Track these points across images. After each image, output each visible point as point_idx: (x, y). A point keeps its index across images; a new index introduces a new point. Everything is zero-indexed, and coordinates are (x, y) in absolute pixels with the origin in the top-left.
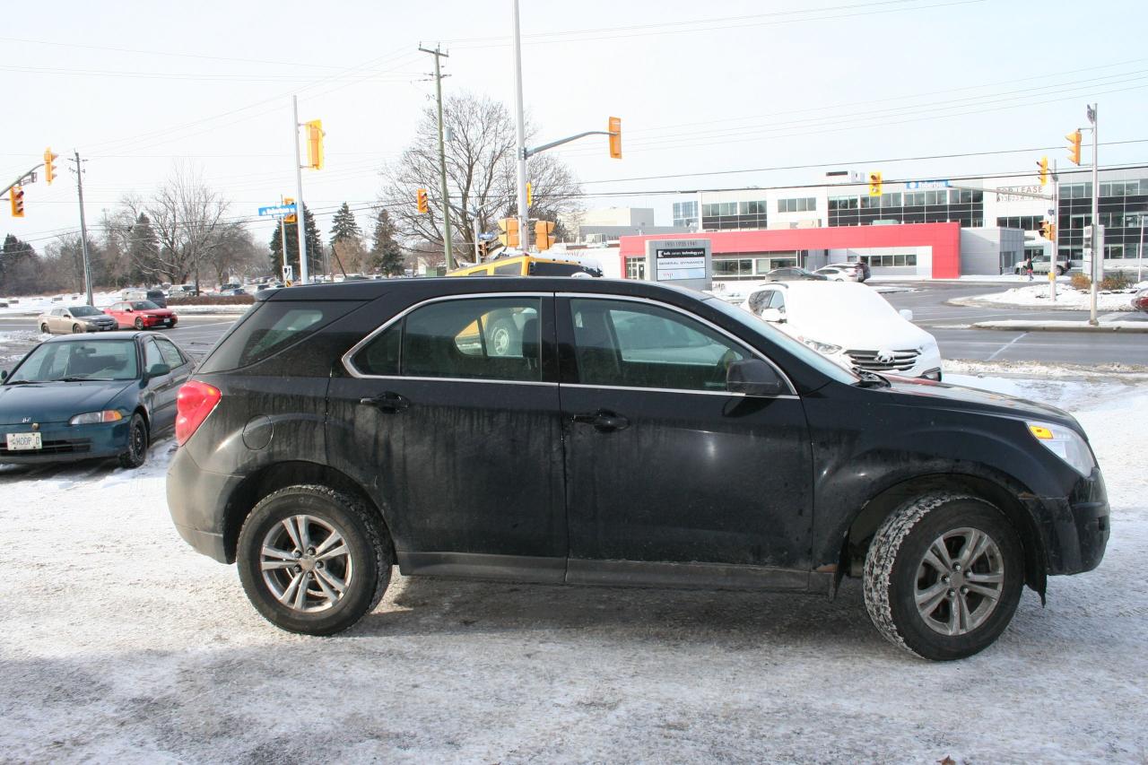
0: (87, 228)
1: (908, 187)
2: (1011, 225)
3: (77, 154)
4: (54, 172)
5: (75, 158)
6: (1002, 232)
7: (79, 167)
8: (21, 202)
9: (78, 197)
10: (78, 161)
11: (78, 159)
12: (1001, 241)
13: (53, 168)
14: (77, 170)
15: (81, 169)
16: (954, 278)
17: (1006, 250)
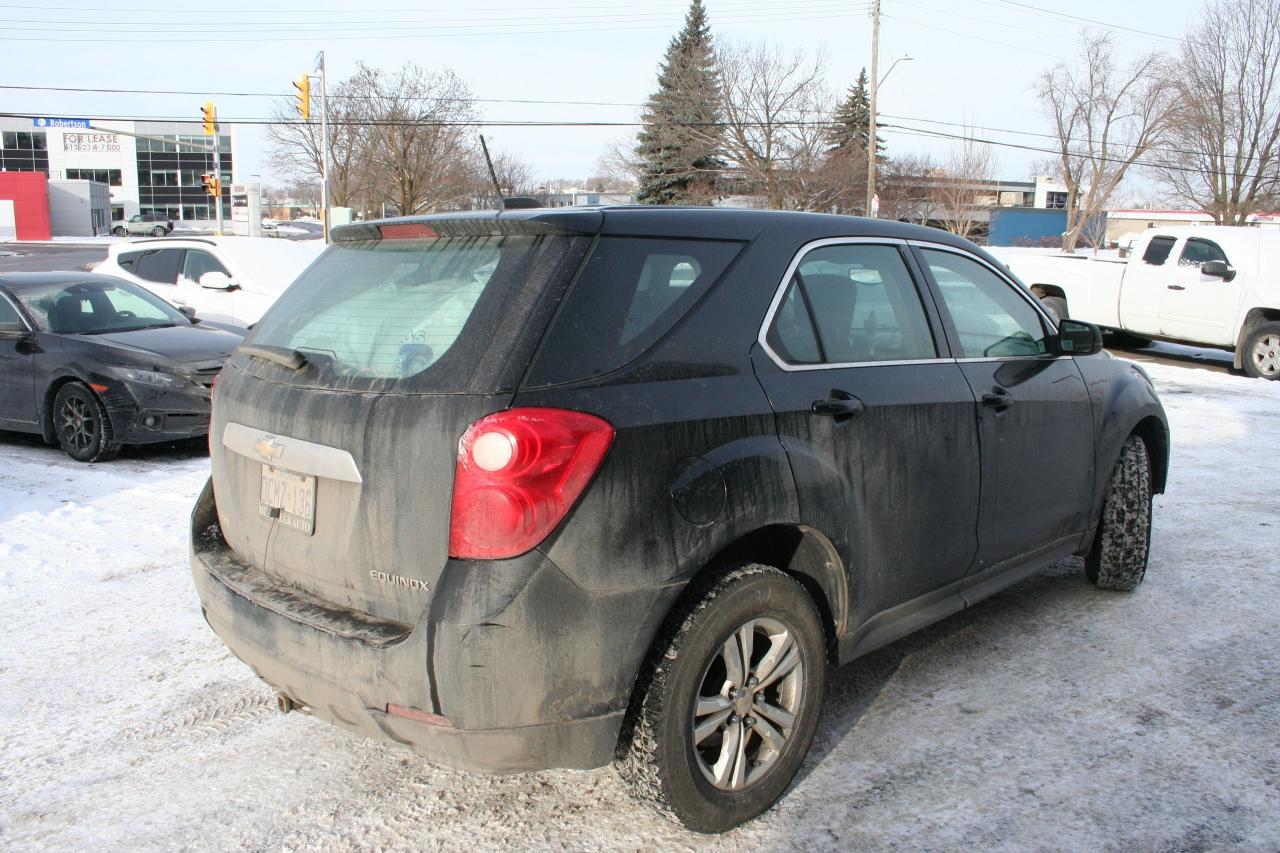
1: (36, 124)
2: (98, 180)
6: (91, 185)
12: (92, 196)
16: (45, 239)
17: (96, 208)
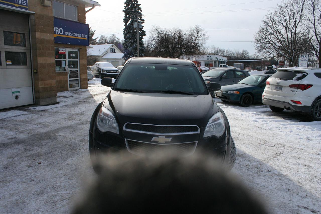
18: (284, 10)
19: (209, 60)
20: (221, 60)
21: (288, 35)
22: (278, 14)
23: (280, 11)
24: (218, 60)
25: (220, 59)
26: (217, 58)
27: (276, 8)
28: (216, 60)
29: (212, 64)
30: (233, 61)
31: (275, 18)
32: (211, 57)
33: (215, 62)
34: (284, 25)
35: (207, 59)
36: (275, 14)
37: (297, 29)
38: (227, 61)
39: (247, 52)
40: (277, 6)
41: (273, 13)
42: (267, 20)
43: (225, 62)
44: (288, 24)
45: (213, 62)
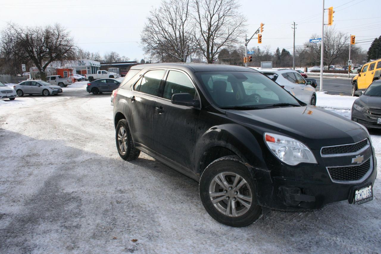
0: (295, 46)
3: (294, 23)
4: (263, 29)
5: (294, 24)
7: (295, 27)
8: (261, 39)
9: (293, 36)
10: (295, 25)
11: (295, 24)
13: (263, 28)
14: (294, 28)
15: (295, 28)
18: (169, 6)
19: (82, 66)
20: (95, 66)
21: (175, 34)
22: (163, 10)
23: (165, 7)
24: (91, 65)
25: (94, 64)
26: (91, 63)
27: (161, 3)
28: (90, 65)
29: (86, 70)
30: (106, 66)
31: (160, 14)
32: (83, 62)
33: (88, 68)
34: (170, 22)
35: (79, 65)
36: (160, 11)
37: (184, 27)
38: (100, 66)
39: (117, 54)
40: (162, 2)
41: (157, 9)
42: (151, 17)
43: (98, 67)
44: (174, 21)
45: (87, 68)
